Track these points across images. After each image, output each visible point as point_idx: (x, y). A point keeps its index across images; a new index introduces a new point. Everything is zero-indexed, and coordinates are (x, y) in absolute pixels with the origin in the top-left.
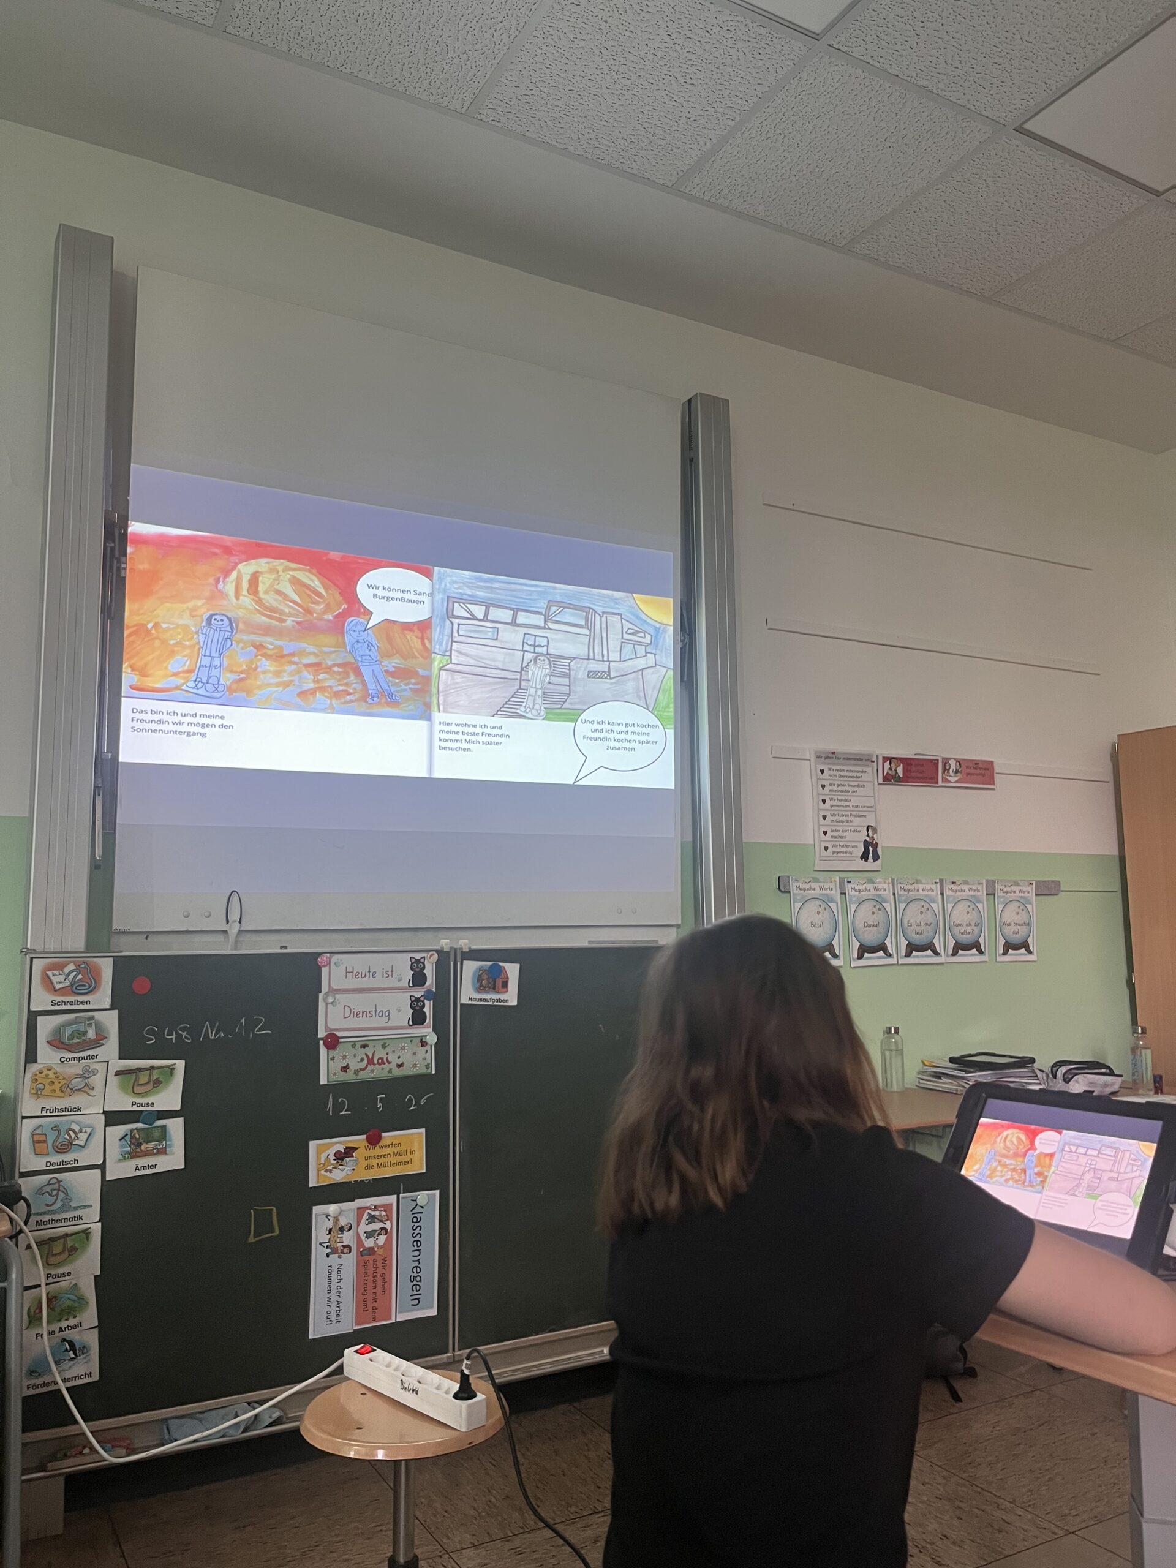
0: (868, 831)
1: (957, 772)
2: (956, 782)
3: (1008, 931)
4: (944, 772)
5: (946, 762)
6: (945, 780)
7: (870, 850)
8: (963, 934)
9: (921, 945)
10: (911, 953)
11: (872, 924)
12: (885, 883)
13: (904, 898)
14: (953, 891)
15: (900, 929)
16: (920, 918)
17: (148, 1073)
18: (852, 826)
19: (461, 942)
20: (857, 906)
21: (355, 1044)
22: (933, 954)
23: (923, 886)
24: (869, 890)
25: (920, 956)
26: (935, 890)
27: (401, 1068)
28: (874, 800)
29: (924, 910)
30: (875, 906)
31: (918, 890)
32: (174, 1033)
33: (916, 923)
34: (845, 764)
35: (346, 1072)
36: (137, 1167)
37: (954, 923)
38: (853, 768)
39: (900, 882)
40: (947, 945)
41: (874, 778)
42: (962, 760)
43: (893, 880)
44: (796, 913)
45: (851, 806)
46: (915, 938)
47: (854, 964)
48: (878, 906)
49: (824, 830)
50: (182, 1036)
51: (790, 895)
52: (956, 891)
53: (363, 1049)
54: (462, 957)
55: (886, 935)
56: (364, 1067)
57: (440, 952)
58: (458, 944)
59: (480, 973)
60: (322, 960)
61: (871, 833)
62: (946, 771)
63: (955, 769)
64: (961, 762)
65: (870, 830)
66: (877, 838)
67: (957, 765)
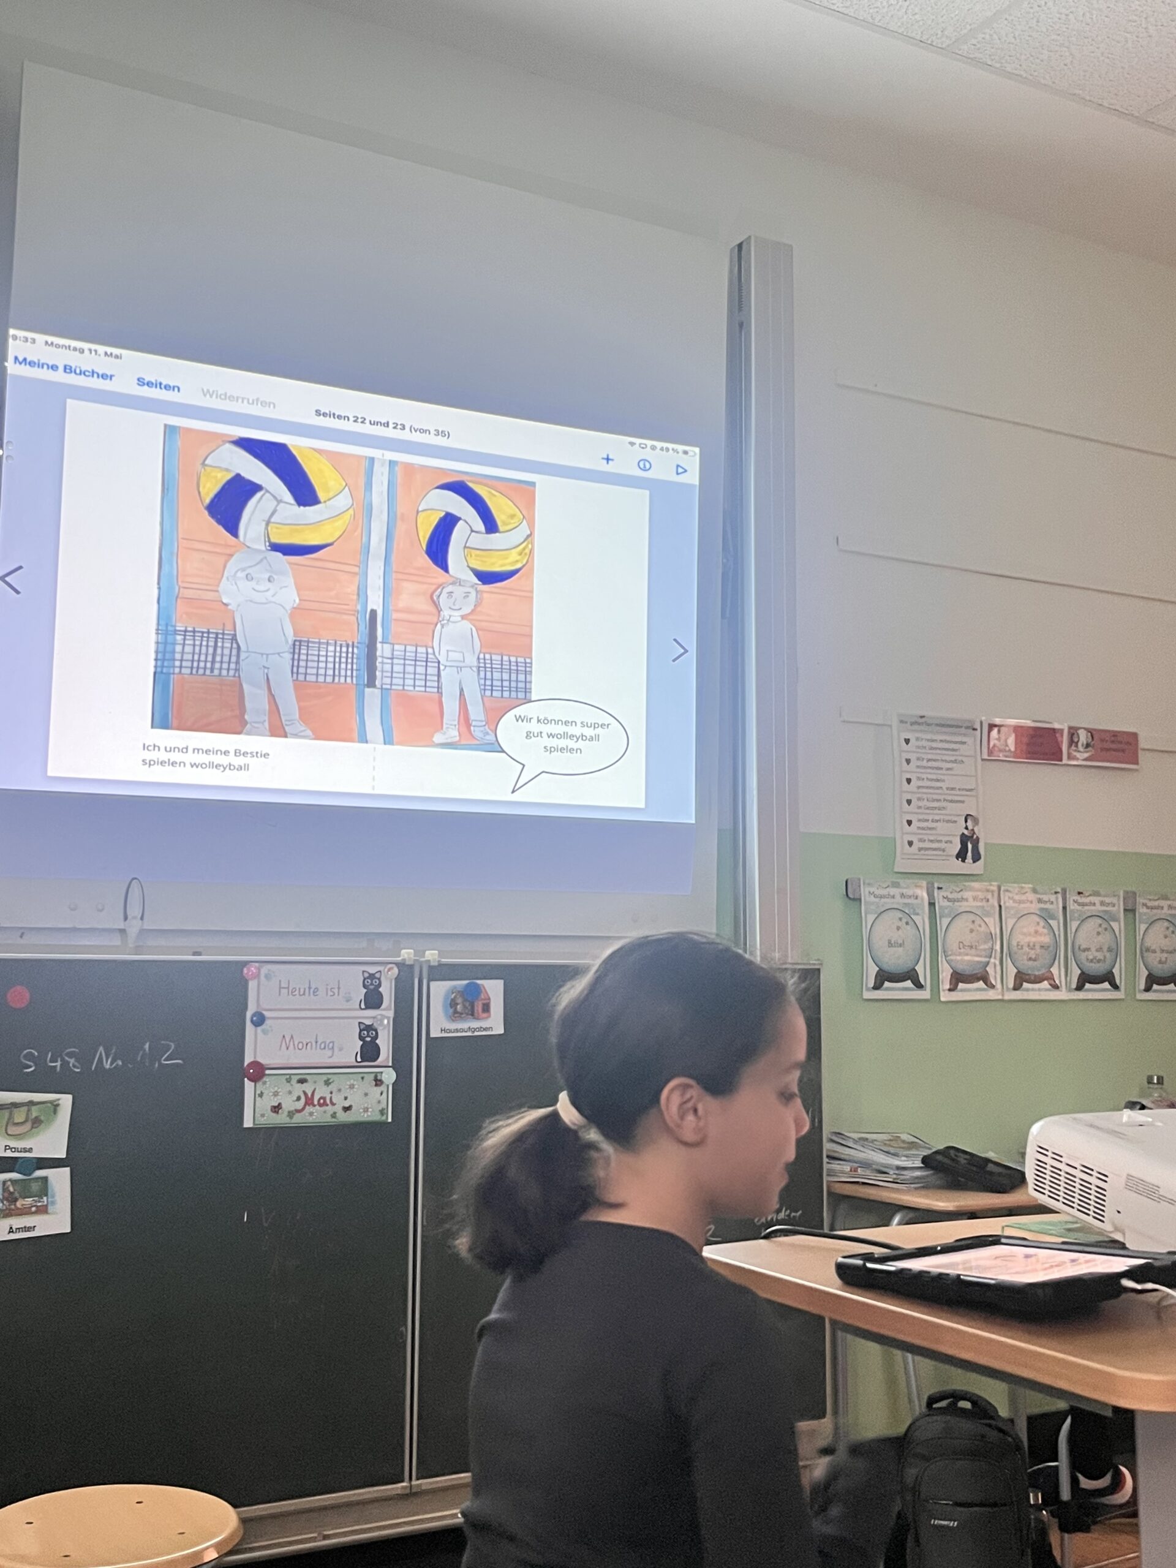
0: (966, 821)
1: (1088, 745)
2: (1086, 760)
3: (1153, 960)
4: (1070, 746)
5: (1073, 732)
6: (1070, 757)
7: (968, 847)
8: (1092, 961)
9: (1035, 976)
10: (1022, 985)
11: (970, 944)
12: (988, 891)
13: (1012, 912)
14: (1080, 904)
15: (1008, 952)
16: (1033, 939)
17: (25, 1108)
18: (946, 815)
19: (427, 953)
20: (951, 921)
21: (290, 1078)
22: (1050, 987)
23: (1039, 896)
24: (967, 900)
25: (1033, 990)
26: (1055, 903)
27: (348, 1112)
28: (977, 781)
29: (1041, 930)
30: (973, 922)
31: (1031, 902)
32: (59, 1060)
33: (1029, 946)
34: (938, 733)
35: (278, 1113)
36: (11, 1228)
37: (1079, 948)
38: (948, 738)
39: (1007, 891)
40: (1068, 979)
41: (975, 752)
42: (1095, 730)
43: (999, 888)
44: (869, 927)
45: (944, 788)
46: (1026, 965)
47: (945, 996)
48: (978, 921)
49: (909, 819)
50: (68, 1063)
51: (861, 905)
52: (1083, 905)
53: (300, 1084)
54: (429, 975)
55: (987, 959)
56: (301, 1108)
57: (400, 965)
58: (424, 957)
59: (453, 996)
60: (249, 970)
61: (970, 824)
62: (1074, 745)
63: (1085, 743)
64: (1094, 732)
65: (969, 821)
66: (979, 830)
67: (1087, 737)
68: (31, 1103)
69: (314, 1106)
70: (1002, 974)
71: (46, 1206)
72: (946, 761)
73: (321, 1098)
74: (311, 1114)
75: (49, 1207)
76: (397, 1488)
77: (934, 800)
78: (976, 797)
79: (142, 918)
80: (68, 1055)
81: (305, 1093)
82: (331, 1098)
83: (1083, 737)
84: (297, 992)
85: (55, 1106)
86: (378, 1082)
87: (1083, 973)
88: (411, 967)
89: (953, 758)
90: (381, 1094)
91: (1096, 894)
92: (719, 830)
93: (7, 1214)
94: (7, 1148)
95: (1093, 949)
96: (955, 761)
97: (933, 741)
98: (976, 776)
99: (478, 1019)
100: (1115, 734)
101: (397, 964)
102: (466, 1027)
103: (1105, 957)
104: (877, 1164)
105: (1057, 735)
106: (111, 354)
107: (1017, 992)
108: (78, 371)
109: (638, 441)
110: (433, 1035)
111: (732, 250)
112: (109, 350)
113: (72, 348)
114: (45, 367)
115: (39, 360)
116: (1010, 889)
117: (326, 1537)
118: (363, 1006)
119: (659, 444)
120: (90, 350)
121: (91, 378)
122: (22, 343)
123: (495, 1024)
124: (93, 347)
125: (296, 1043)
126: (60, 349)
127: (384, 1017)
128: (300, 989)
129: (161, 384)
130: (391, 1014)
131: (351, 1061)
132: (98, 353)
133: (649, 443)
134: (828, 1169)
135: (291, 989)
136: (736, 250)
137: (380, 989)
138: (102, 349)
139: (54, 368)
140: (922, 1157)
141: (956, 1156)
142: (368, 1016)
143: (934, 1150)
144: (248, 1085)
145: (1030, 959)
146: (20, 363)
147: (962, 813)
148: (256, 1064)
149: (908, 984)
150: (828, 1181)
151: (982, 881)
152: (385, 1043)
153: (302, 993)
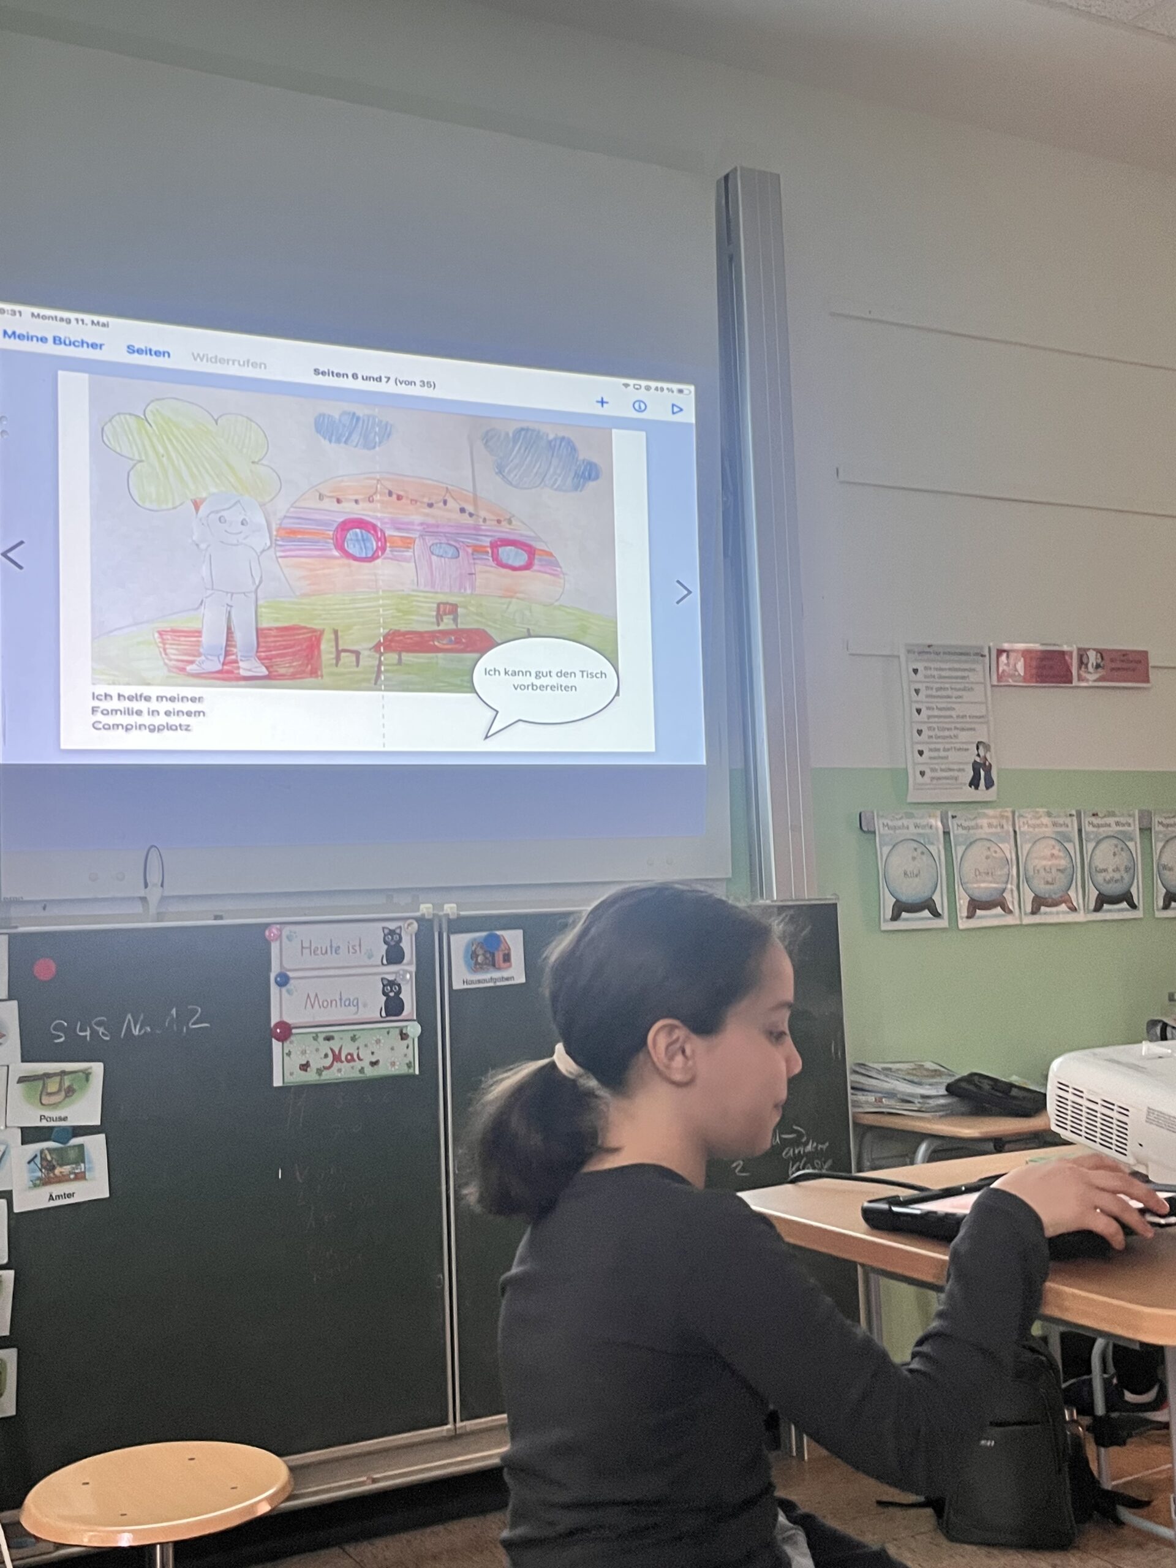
0: (978, 748)
1: (1098, 666)
2: (1095, 681)
3: (1170, 877)
4: (1080, 668)
5: (1082, 655)
6: (1080, 679)
7: (981, 774)
9: (1052, 898)
10: (1039, 909)
11: (986, 871)
12: (1002, 817)
13: (1027, 837)
14: (1094, 826)
15: (1024, 877)
16: (1050, 863)
17: (58, 1079)
18: (956, 743)
19: (446, 906)
20: (966, 849)
21: (317, 1036)
22: (1068, 910)
23: (1054, 819)
24: (981, 827)
25: (1051, 913)
26: (1070, 825)
27: (376, 1067)
28: (987, 707)
29: (1055, 852)
30: (989, 848)
31: (1046, 826)
32: (88, 1029)
33: (1045, 869)
34: (947, 661)
35: (306, 1071)
36: (51, 1196)
37: (1096, 868)
38: (956, 666)
39: (1021, 816)
40: (1086, 898)
41: (984, 677)
42: (1104, 650)
43: (1013, 813)
44: (884, 859)
45: (955, 716)
46: (1043, 889)
47: (963, 924)
48: (994, 848)
49: (920, 749)
50: (98, 1033)
51: (875, 836)
52: (1099, 826)
53: (327, 1042)
54: (449, 927)
55: (1004, 886)
56: (328, 1065)
57: (420, 920)
58: (443, 910)
59: (473, 948)
60: (270, 933)
61: (982, 752)
62: (1083, 666)
63: (1095, 664)
64: (1104, 655)
65: (981, 748)
66: (991, 758)
67: (1096, 658)
68: (63, 1073)
69: (342, 1062)
70: (1020, 899)
71: (84, 1172)
72: (955, 689)
73: (349, 1054)
74: (339, 1070)
75: (87, 1174)
76: (442, 1431)
77: (944, 729)
78: (987, 723)
79: (162, 886)
80: (95, 1024)
81: (332, 1050)
82: (358, 1055)
83: (1092, 658)
84: (319, 952)
85: (87, 1075)
86: (404, 1036)
87: (1100, 894)
88: (431, 921)
89: (962, 686)
90: (408, 1047)
91: (1112, 814)
92: (731, 771)
93: (46, 1182)
94: (42, 1118)
95: (1110, 870)
96: (964, 689)
97: (941, 669)
98: (986, 703)
99: (499, 969)
100: (1125, 654)
101: (417, 919)
102: (488, 978)
103: (1122, 877)
104: (903, 1093)
105: (1067, 657)
106: (98, 323)
107: (1035, 916)
108: (67, 342)
109: (631, 382)
110: (456, 987)
111: (718, 182)
112: (96, 318)
113: (58, 319)
114: (35, 339)
115: (28, 333)
116: (1024, 815)
117: (374, 1481)
118: (385, 962)
119: (653, 384)
120: (77, 320)
121: (80, 348)
122: (10, 316)
123: (516, 974)
124: (80, 316)
125: (321, 1003)
126: (47, 321)
127: (406, 972)
128: (321, 948)
129: (150, 350)
130: (413, 968)
131: (376, 1015)
132: (85, 322)
133: (644, 383)
134: (853, 1101)
135: (313, 948)
136: (723, 182)
137: (401, 945)
138: (88, 318)
139: (43, 340)
140: (946, 1084)
141: (980, 1082)
142: (391, 971)
143: (958, 1077)
144: (276, 1045)
145: (1047, 883)
146: (10, 337)
147: (974, 741)
148: (282, 1024)
149: (926, 913)
150: (854, 1114)
151: (994, 808)
152: (408, 996)
153: (324, 952)
